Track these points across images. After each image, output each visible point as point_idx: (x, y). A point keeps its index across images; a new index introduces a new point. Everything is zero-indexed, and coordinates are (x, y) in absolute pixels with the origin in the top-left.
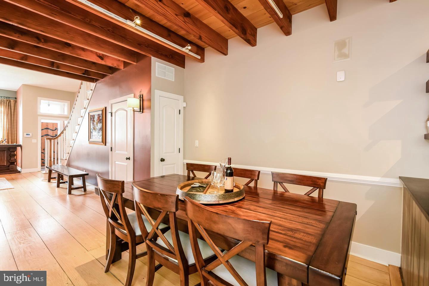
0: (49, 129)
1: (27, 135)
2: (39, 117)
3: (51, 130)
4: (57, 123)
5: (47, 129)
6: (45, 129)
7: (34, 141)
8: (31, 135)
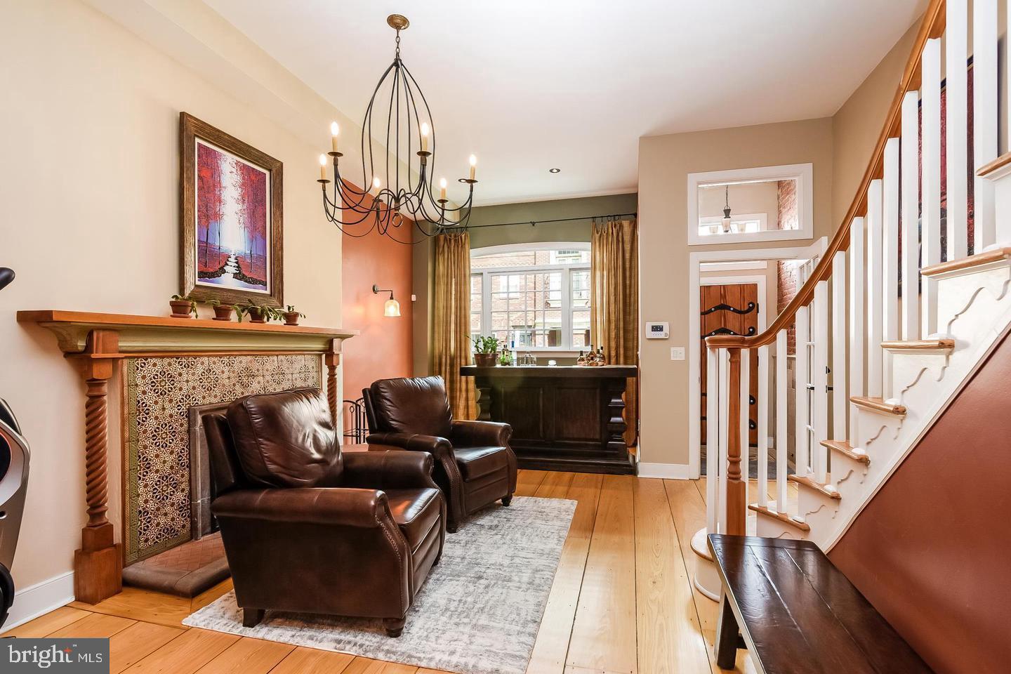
0: (728, 308)
1: (656, 329)
2: (694, 257)
3: (735, 311)
4: (756, 285)
5: (724, 307)
6: (717, 308)
7: (677, 353)
8: (666, 329)
